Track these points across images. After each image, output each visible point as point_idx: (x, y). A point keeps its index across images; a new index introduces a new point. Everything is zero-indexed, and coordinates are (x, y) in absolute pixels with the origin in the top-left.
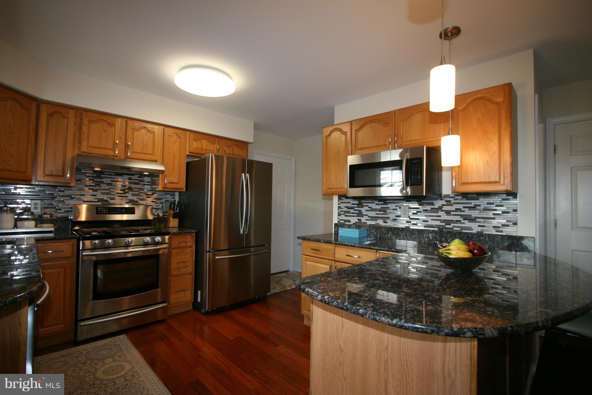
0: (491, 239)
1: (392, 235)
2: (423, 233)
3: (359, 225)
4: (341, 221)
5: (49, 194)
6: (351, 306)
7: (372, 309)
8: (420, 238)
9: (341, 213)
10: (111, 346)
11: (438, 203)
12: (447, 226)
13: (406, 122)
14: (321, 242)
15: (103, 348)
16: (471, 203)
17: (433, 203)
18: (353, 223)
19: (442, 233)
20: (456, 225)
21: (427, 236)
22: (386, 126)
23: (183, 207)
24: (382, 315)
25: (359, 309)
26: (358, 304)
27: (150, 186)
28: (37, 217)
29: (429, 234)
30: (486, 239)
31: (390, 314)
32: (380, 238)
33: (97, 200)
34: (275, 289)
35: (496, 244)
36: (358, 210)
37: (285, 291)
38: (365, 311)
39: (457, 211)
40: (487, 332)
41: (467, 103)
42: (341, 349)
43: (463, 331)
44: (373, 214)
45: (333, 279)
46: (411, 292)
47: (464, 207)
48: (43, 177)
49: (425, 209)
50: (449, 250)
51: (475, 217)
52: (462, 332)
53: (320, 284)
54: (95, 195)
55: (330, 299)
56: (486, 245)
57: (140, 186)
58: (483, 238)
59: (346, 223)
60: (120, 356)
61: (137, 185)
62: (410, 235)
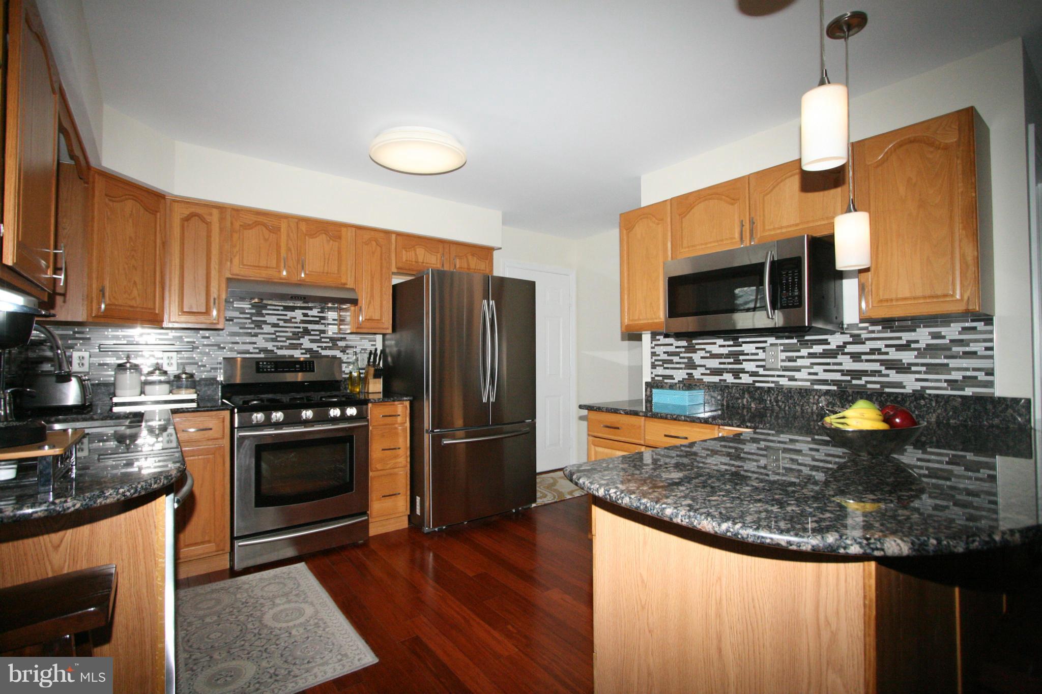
0: (942, 404)
1: (750, 400)
2: (807, 395)
3: (690, 385)
4: (656, 378)
5: (188, 342)
6: (652, 503)
7: (688, 508)
8: (803, 405)
9: (657, 363)
10: (285, 579)
11: (836, 340)
12: (854, 382)
13: (769, 195)
14: (620, 413)
15: (273, 581)
16: (900, 338)
17: (827, 340)
18: (679, 381)
19: (846, 394)
20: (873, 379)
21: (815, 401)
22: (732, 204)
23: (390, 359)
24: (703, 517)
25: (664, 508)
26: (666, 501)
27: (336, 327)
28: (172, 378)
29: (820, 397)
30: (931, 405)
31: (717, 516)
32: (728, 406)
33: (257, 351)
34: (545, 497)
35: (951, 413)
36: (688, 358)
37: (561, 501)
38: (675, 511)
39: (874, 354)
40: (889, 546)
41: (887, 151)
42: (643, 581)
43: (845, 543)
44: (714, 364)
45: (630, 466)
46: (764, 486)
47: (887, 346)
48: (179, 315)
49: (811, 351)
50: (844, 418)
51: (908, 364)
52: (843, 544)
53: (606, 473)
54: (255, 343)
55: (618, 493)
56: (930, 415)
57: (321, 327)
58: (926, 402)
59: (666, 381)
60: (297, 595)
61: (317, 326)
62: (783, 399)
